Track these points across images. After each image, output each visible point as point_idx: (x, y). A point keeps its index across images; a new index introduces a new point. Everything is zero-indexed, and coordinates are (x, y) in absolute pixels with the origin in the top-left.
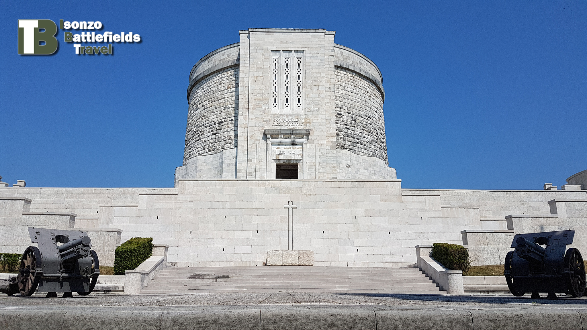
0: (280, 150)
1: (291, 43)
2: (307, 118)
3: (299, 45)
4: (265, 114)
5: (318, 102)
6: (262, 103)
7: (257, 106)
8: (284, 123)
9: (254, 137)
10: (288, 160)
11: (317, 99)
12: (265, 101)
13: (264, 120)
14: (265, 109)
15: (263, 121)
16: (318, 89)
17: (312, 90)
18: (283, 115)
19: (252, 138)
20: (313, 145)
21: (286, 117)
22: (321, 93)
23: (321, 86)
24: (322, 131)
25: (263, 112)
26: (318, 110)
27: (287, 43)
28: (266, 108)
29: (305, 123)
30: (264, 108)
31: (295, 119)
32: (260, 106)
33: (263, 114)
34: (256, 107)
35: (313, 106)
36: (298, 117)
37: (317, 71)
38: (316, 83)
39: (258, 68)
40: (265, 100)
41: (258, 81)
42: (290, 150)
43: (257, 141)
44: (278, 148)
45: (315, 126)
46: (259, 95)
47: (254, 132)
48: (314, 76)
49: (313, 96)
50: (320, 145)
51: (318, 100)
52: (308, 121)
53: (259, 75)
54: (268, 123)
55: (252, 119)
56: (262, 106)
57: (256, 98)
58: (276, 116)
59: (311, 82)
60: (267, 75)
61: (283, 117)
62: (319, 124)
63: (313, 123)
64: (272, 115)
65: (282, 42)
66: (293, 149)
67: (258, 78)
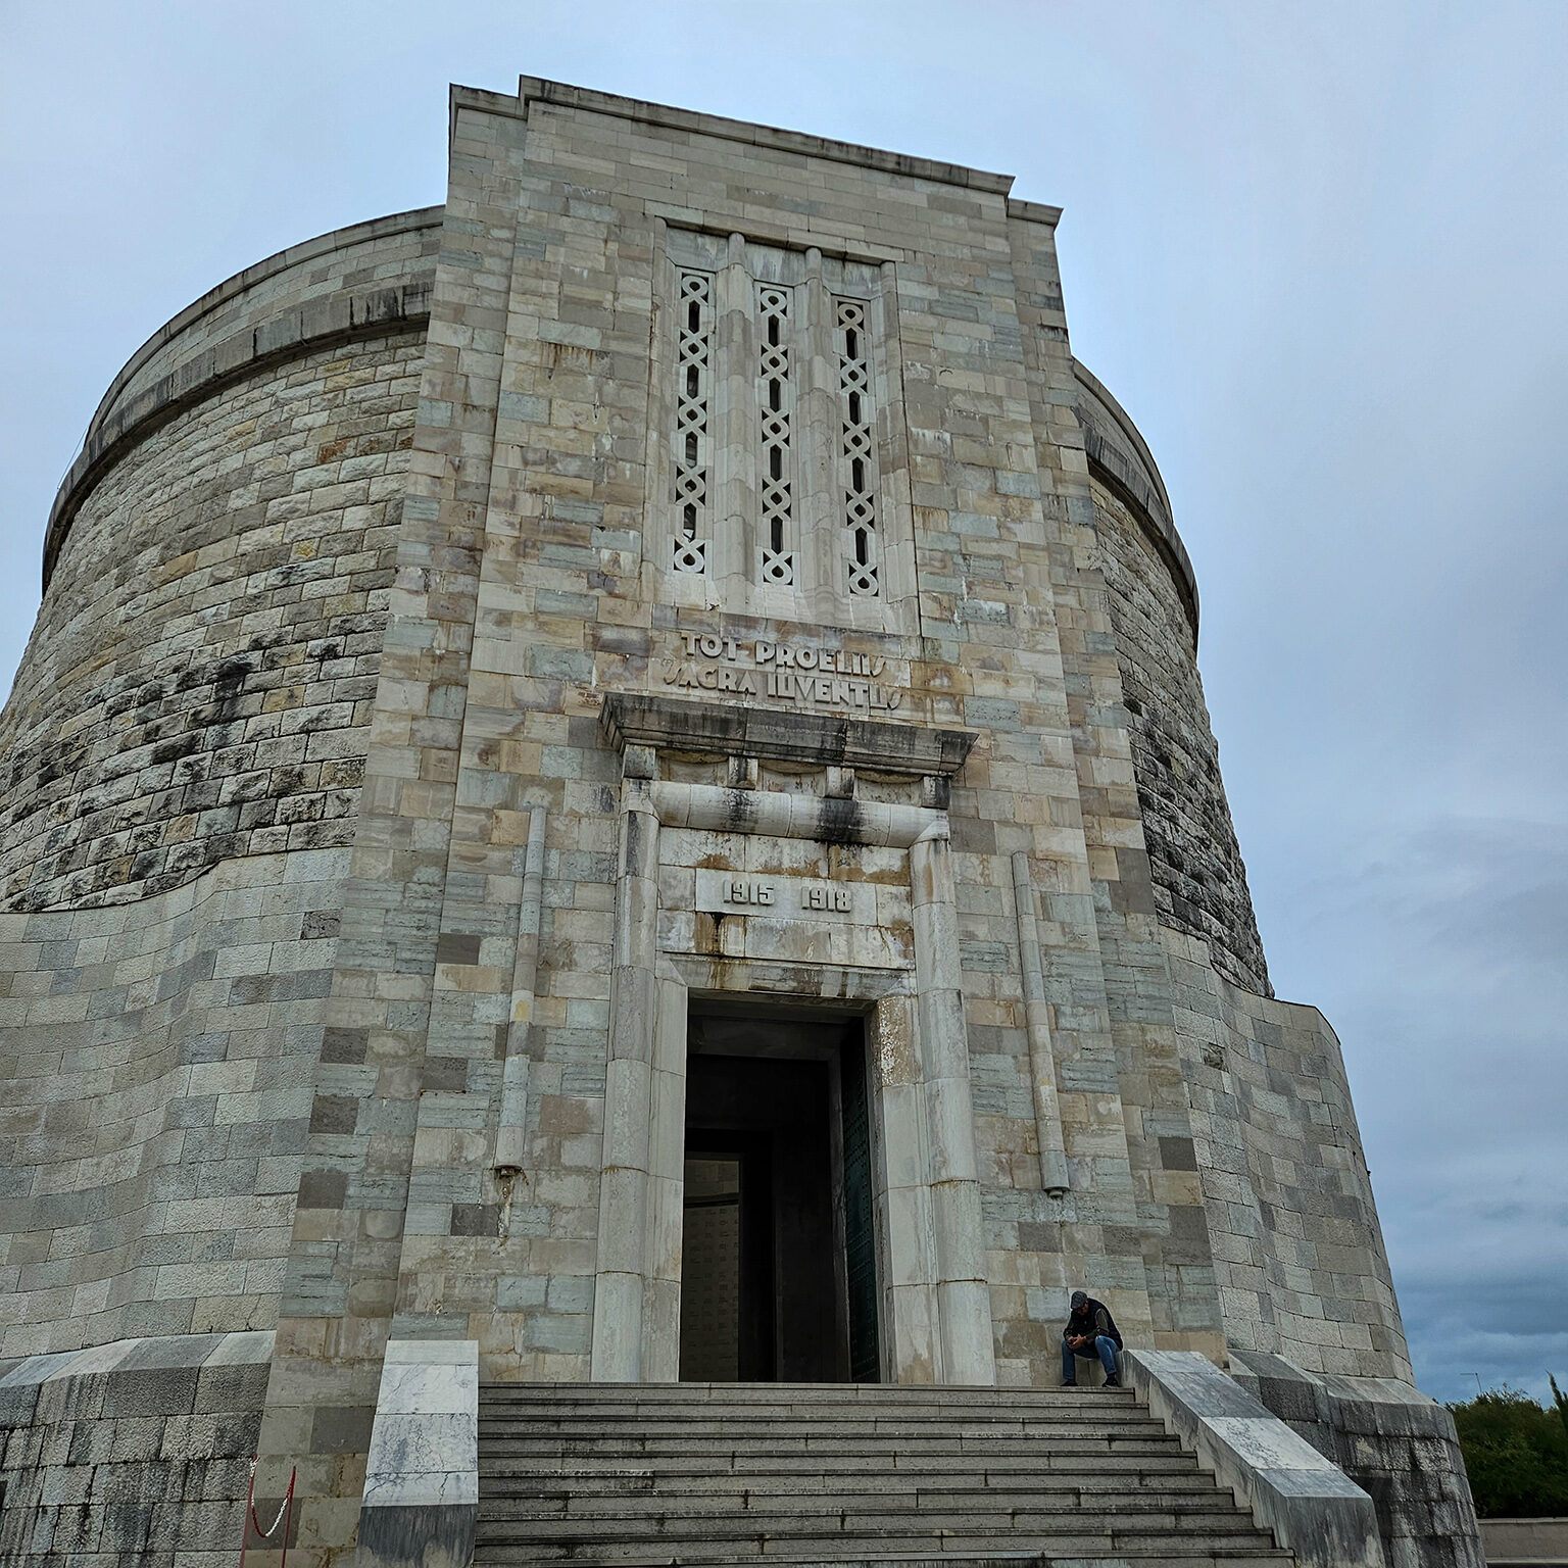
0: (728, 876)
1: (800, 210)
2: (930, 662)
3: (850, 227)
4: (611, 594)
5: (996, 564)
6: (595, 519)
7: (550, 537)
8: (765, 675)
9: (515, 755)
10: (799, 970)
11: (994, 545)
12: (613, 512)
13: (608, 634)
14: (616, 561)
15: (598, 645)
16: (995, 491)
17: (954, 491)
18: (749, 622)
19: (493, 759)
20: (995, 861)
21: (772, 637)
22: (1017, 513)
23: (1010, 475)
24: (1050, 763)
25: (595, 579)
26: (1008, 619)
27: (772, 201)
28: (626, 558)
29: (922, 694)
30: (606, 554)
31: (841, 657)
32: (573, 538)
33: (597, 592)
34: (541, 537)
35: (969, 587)
36: (866, 647)
37: (976, 382)
38: (977, 452)
39: (578, 302)
40: (614, 500)
41: (570, 379)
42: (808, 883)
43: (535, 790)
44: (714, 863)
45: (993, 724)
46: (574, 466)
47: (516, 720)
48: (962, 406)
49: (964, 524)
50: (1045, 865)
51: (999, 558)
52: (938, 682)
53: (579, 342)
54: (638, 663)
55: (504, 619)
56: (594, 542)
57: (551, 480)
58: (701, 622)
59: (944, 442)
60: (637, 349)
61: (756, 636)
62: (1024, 711)
63: (980, 703)
64: (671, 614)
65: (740, 192)
66: (837, 878)
67: (569, 360)
